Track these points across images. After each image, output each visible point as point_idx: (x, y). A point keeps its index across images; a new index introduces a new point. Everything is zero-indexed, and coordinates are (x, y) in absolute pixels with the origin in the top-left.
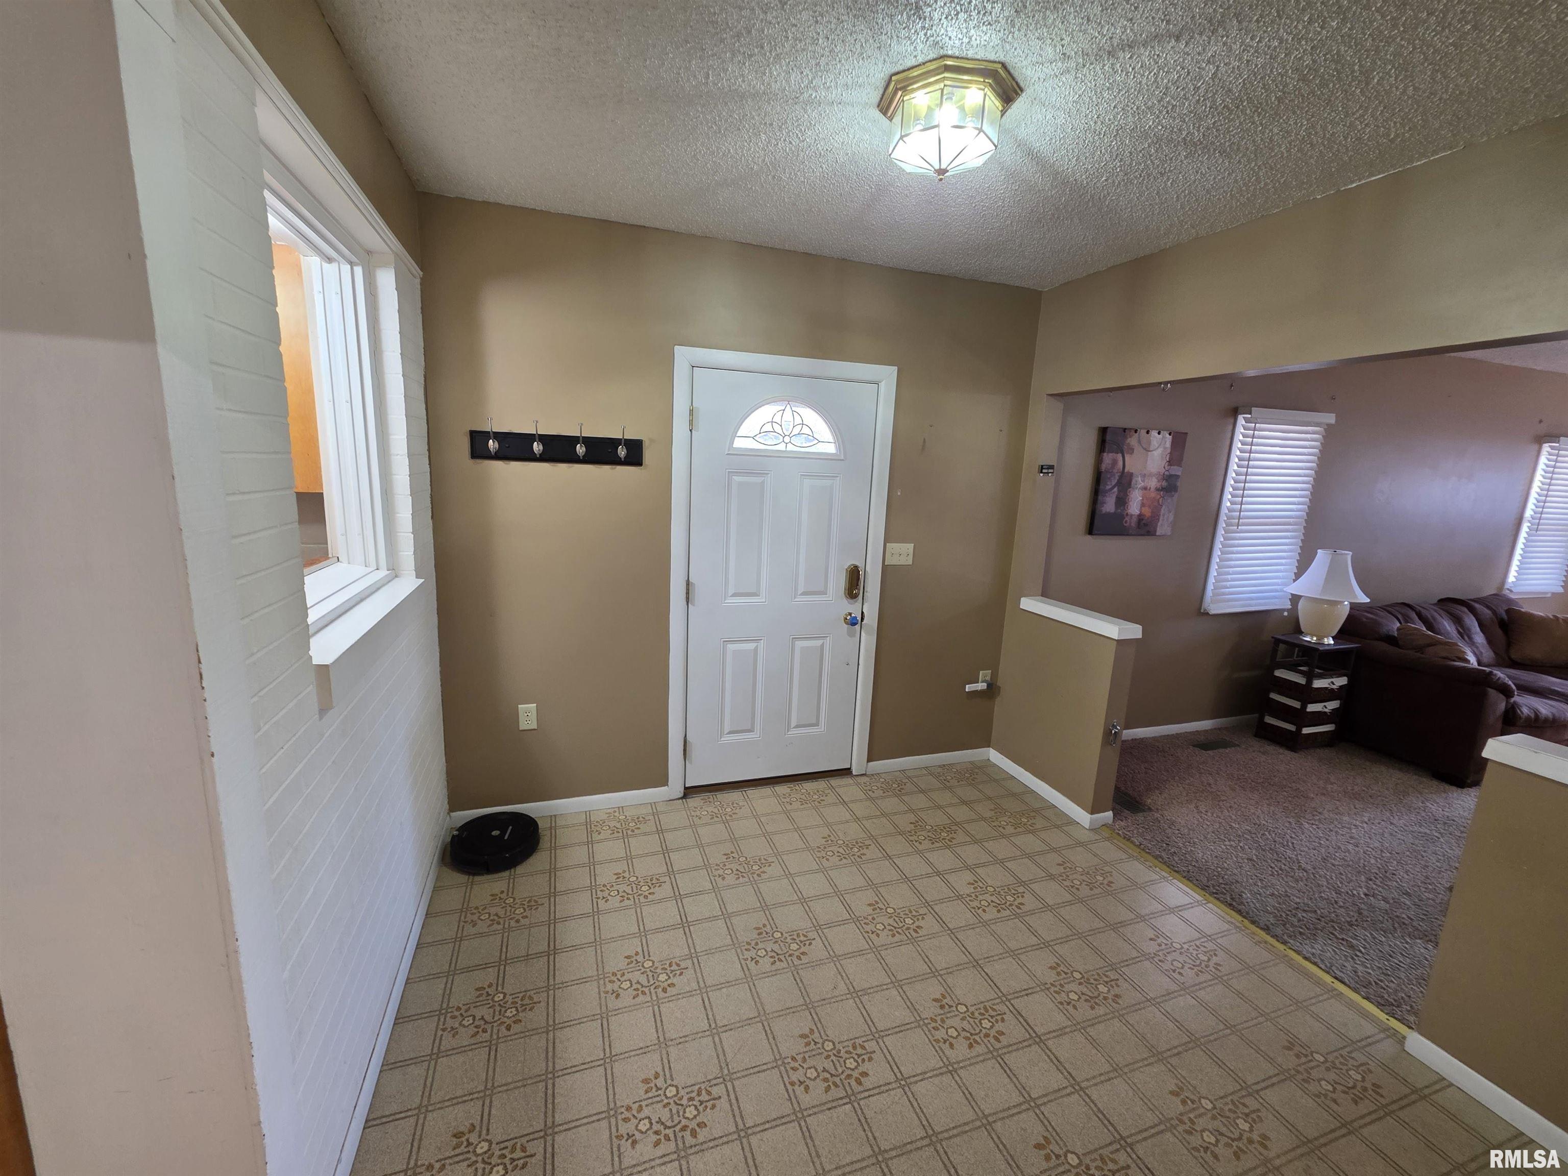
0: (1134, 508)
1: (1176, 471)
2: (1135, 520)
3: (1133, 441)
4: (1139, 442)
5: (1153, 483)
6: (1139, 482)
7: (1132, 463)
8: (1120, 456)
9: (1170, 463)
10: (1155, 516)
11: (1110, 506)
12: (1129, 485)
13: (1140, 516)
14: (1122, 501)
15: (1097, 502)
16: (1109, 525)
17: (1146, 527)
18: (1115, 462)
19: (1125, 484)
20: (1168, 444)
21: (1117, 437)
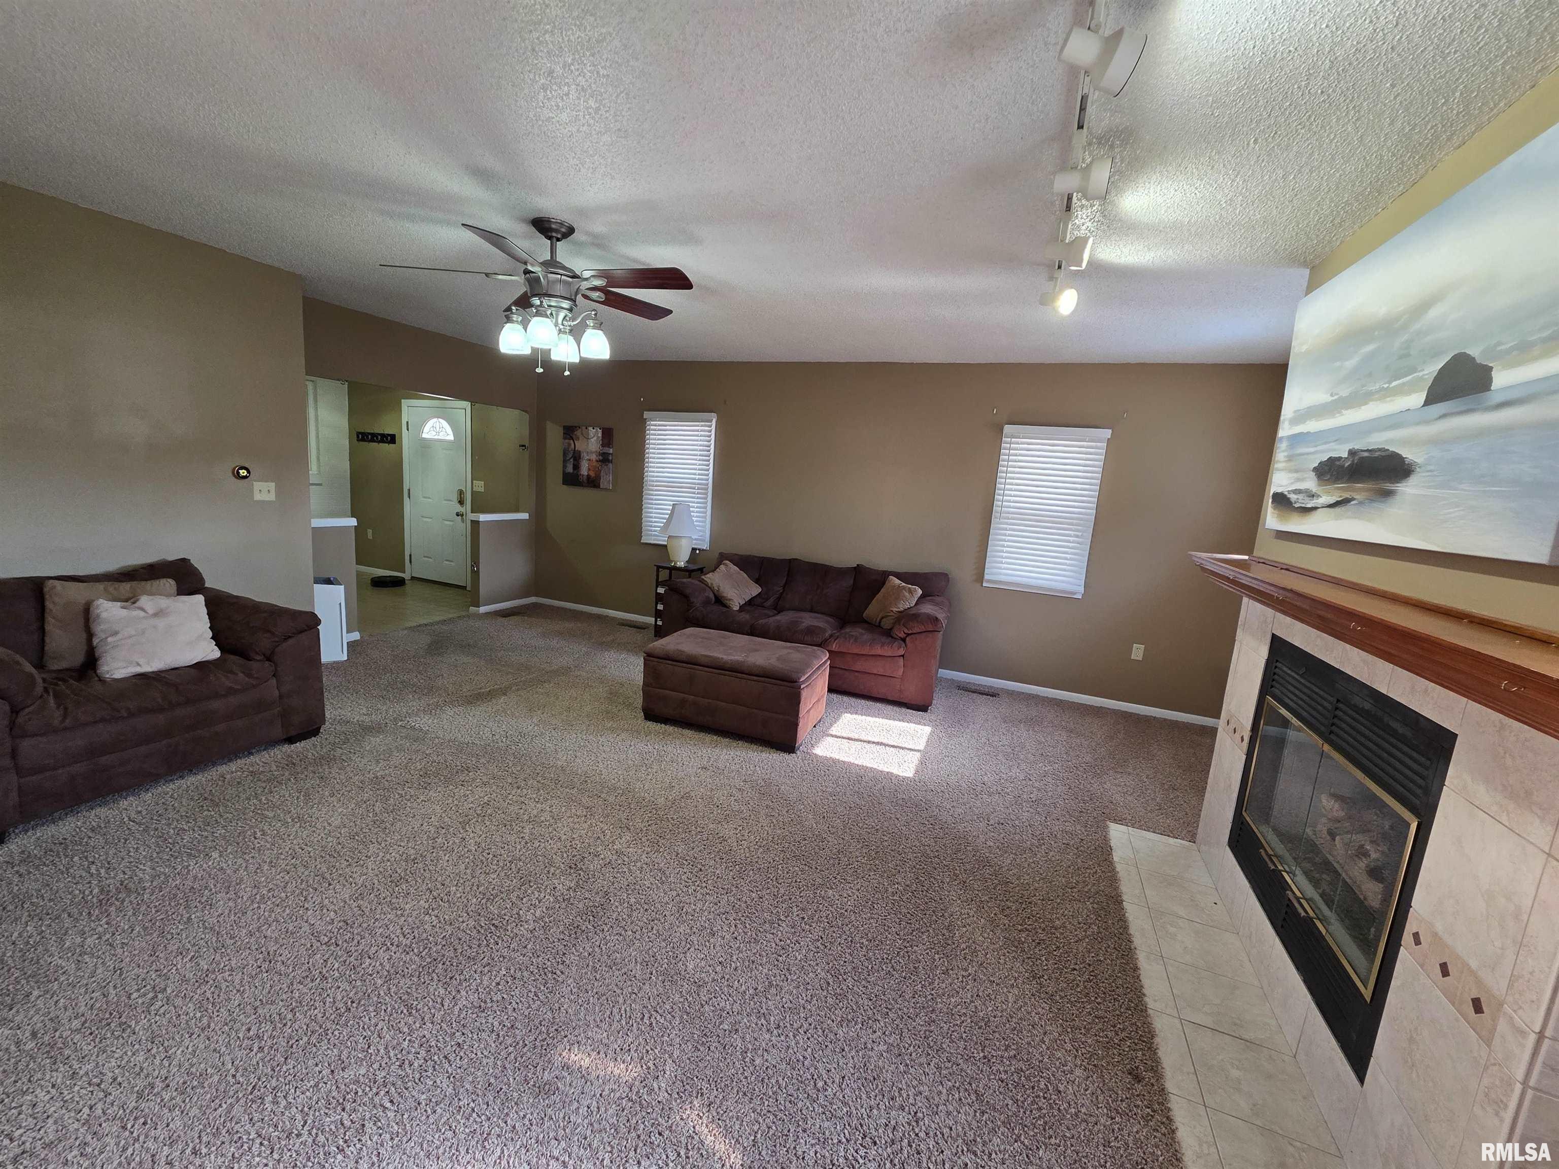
0: (584, 471)
1: (606, 450)
2: (585, 477)
3: (578, 433)
4: (582, 434)
5: (594, 457)
6: (585, 456)
7: (580, 445)
8: (572, 441)
9: (603, 445)
10: (598, 477)
11: (570, 469)
12: (580, 458)
13: (588, 476)
14: (576, 467)
15: (565, 467)
16: (572, 480)
17: (593, 483)
18: (569, 444)
19: (577, 457)
20: (600, 435)
21: (569, 432)
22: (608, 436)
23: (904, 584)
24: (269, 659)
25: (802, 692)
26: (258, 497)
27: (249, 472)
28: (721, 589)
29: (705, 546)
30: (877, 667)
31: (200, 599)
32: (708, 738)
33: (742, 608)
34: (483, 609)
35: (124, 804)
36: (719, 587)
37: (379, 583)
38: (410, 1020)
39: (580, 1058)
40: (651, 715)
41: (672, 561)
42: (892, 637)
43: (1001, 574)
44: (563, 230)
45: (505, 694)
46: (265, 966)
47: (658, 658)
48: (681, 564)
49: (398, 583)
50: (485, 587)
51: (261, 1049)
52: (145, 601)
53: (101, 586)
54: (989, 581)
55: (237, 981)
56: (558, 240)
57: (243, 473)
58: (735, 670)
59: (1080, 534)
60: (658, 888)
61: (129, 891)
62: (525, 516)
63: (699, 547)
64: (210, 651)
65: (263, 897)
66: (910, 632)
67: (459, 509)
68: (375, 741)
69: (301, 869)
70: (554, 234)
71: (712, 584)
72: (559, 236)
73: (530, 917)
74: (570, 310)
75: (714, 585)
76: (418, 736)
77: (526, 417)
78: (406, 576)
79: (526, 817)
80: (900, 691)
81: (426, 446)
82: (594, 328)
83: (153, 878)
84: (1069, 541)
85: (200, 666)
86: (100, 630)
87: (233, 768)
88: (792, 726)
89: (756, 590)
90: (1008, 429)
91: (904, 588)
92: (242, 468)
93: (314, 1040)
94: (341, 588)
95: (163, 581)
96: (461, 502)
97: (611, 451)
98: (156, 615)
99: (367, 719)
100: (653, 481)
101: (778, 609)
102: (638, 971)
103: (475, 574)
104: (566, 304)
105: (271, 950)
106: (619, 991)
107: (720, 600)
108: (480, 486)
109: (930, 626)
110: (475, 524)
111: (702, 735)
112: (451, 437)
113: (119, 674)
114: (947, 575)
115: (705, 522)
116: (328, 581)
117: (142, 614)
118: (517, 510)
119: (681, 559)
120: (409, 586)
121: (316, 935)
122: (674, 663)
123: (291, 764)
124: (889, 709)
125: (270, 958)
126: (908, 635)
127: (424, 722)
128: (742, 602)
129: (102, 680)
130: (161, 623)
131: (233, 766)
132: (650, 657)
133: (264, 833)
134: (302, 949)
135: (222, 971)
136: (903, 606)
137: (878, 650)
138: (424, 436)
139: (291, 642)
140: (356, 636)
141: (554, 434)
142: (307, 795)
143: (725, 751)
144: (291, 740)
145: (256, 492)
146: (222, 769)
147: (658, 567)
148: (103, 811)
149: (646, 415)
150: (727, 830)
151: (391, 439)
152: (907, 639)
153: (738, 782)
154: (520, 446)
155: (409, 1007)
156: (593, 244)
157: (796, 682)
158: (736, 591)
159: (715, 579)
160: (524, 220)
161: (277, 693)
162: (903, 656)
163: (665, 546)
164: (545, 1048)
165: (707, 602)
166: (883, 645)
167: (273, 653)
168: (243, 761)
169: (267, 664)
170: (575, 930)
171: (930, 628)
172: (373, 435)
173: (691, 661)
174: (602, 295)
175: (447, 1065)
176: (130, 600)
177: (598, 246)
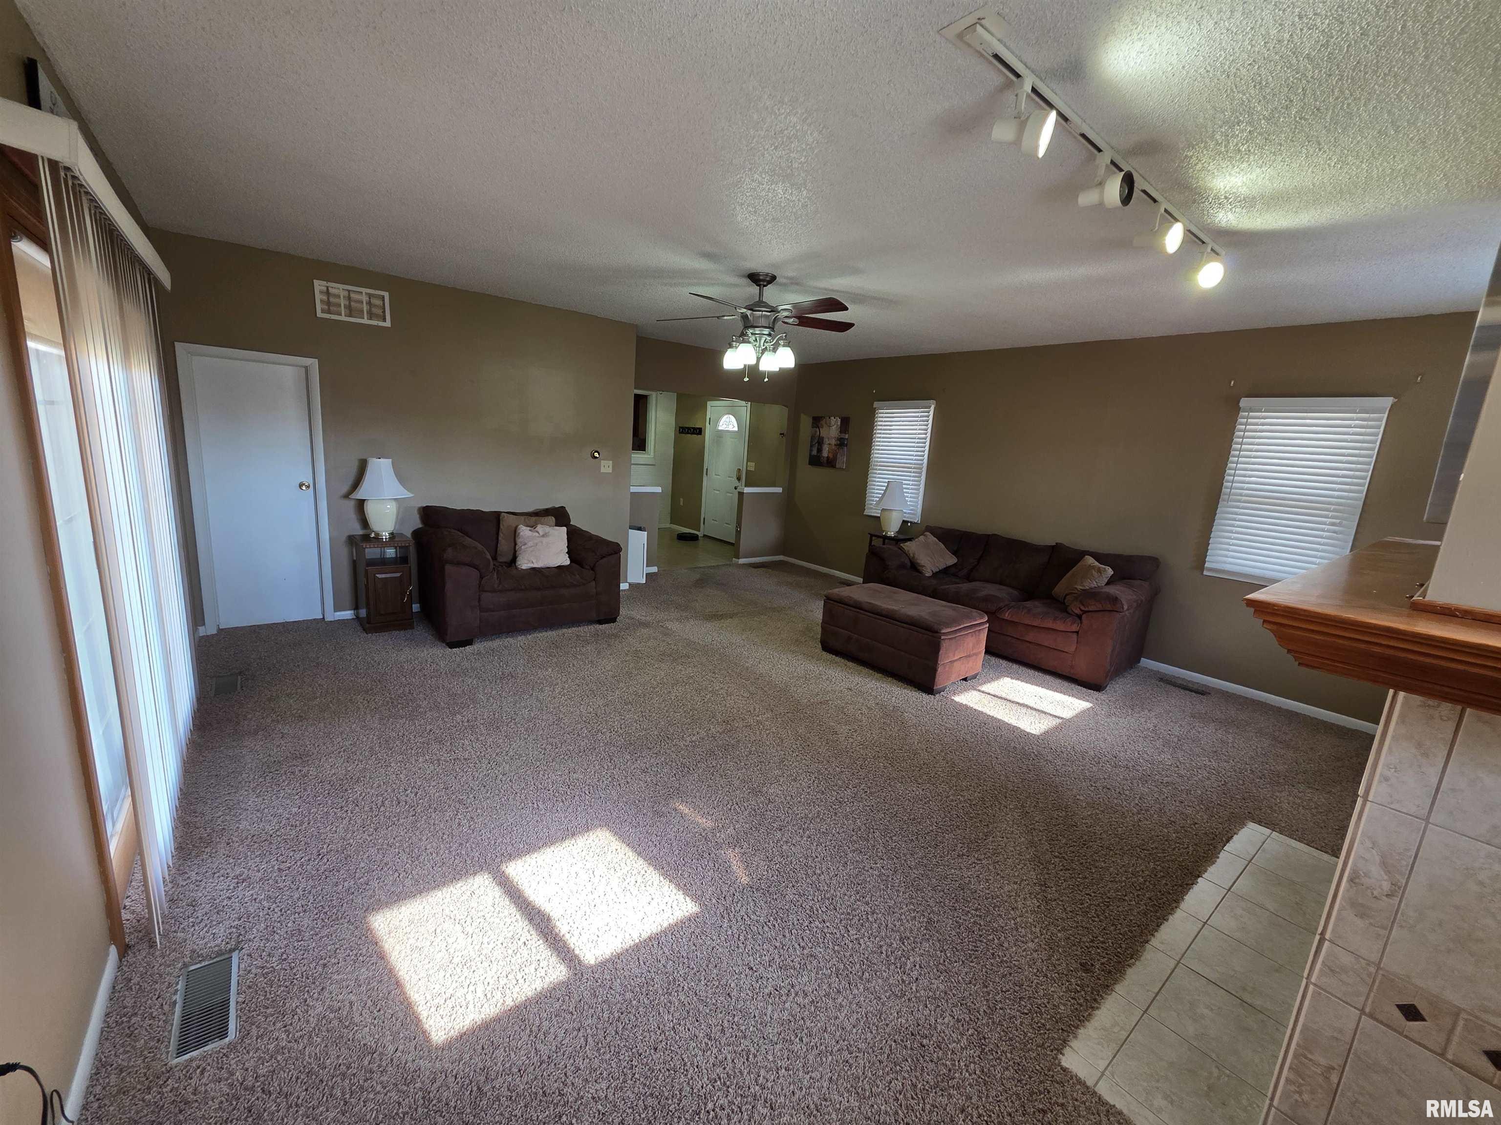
11: (815, 452)
12: (823, 443)
13: (828, 457)
14: (820, 450)
15: (811, 450)
16: (815, 461)
17: (831, 463)
18: (816, 432)
19: (820, 442)
20: (839, 423)
21: (817, 421)
22: (845, 423)
23: (1097, 563)
24: (593, 569)
25: (942, 642)
26: (603, 470)
27: (599, 454)
28: (916, 556)
29: (917, 519)
30: (1047, 640)
31: (565, 529)
32: (865, 670)
33: (935, 575)
34: (742, 561)
35: (520, 638)
36: (914, 554)
37: (682, 537)
38: (610, 764)
39: (683, 808)
40: (827, 647)
41: (883, 531)
42: (1069, 614)
43: (1225, 563)
44: (768, 279)
45: (731, 618)
46: (556, 722)
47: (835, 601)
48: (891, 534)
49: (694, 538)
50: (745, 543)
51: (544, 754)
52: (540, 528)
53: (522, 518)
54: (1210, 570)
55: (543, 725)
56: (765, 286)
57: (596, 455)
58: (890, 616)
59: (1338, 521)
60: (774, 747)
61: (512, 676)
62: (779, 490)
63: (912, 520)
64: (565, 561)
65: (564, 694)
66: (1087, 609)
67: (737, 483)
68: (645, 631)
69: (584, 686)
70: (761, 283)
71: (908, 551)
72: (765, 283)
73: (688, 739)
74: (769, 335)
75: (910, 552)
76: (667, 633)
77: (786, 410)
78: (700, 534)
79: (711, 689)
80: (1072, 667)
81: (720, 434)
82: (784, 346)
83: (523, 673)
84: (1323, 530)
85: (560, 567)
86: (519, 541)
87: (569, 632)
88: (932, 671)
89: (952, 560)
90: (1244, 402)
91: (1094, 567)
92: (596, 452)
93: (566, 758)
94: (646, 533)
95: (550, 517)
96: (739, 479)
97: (847, 437)
98: (543, 536)
99: (643, 618)
100: (877, 462)
101: (969, 578)
102: (737, 783)
103: (738, 533)
104: (766, 331)
105: (561, 716)
106: (720, 788)
107: (914, 567)
108: (752, 466)
109: (1109, 606)
110: (741, 494)
111: (860, 668)
112: (736, 429)
113: (524, 567)
114: (1157, 559)
115: (917, 498)
116: (640, 529)
117: (537, 534)
118: (774, 485)
119: (892, 531)
120: (701, 542)
121: (581, 716)
122: (846, 607)
123: (596, 634)
124: (1058, 682)
125: (560, 719)
126: (1085, 612)
127: (674, 626)
128: (936, 570)
129: (516, 568)
130: (545, 540)
131: (570, 630)
132: (829, 601)
133: (574, 665)
134: (574, 720)
135: (539, 719)
136: (1090, 584)
137: (1049, 624)
138: (720, 428)
139: (605, 559)
140: (654, 569)
141: (806, 422)
142: (599, 652)
143: (873, 682)
144: (600, 622)
145: (602, 468)
146: (565, 630)
147: (872, 536)
148: (511, 640)
149: (876, 405)
150: (844, 729)
151: (699, 431)
152: (1084, 616)
153: (872, 703)
154: (781, 434)
155: (611, 760)
156: (792, 283)
157: (937, 632)
158: (929, 559)
159: (910, 547)
160: (744, 276)
161: (594, 590)
162: (1077, 632)
163: (879, 517)
164: (670, 796)
165: (902, 566)
166: (1055, 619)
167: (594, 565)
168: (575, 629)
169: (591, 572)
170: (711, 753)
171: (1109, 607)
172: (689, 428)
173: (857, 606)
174: (796, 320)
175: (618, 788)
176: (533, 527)
177: (797, 284)
